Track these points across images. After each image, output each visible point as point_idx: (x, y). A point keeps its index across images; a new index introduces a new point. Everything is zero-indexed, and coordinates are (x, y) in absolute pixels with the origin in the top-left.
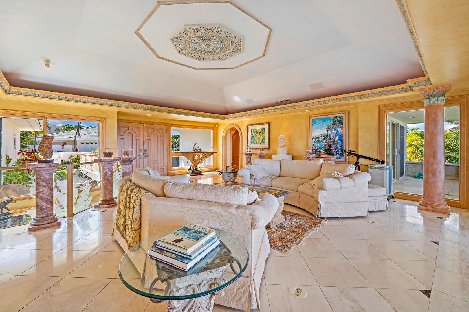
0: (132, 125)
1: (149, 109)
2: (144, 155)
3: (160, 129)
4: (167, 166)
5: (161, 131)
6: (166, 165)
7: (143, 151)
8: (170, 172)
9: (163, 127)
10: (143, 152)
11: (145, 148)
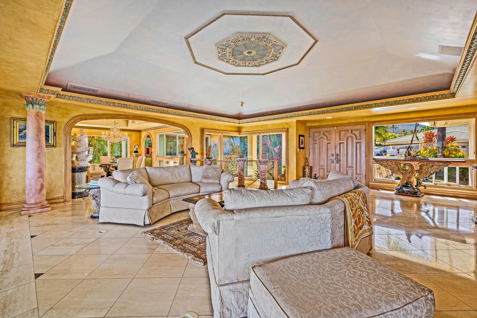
0: (324, 129)
1: (328, 112)
2: (336, 160)
3: (356, 130)
4: (366, 175)
5: (357, 133)
6: (365, 173)
7: (334, 155)
8: (370, 183)
9: (359, 127)
10: (334, 157)
11: (338, 152)
